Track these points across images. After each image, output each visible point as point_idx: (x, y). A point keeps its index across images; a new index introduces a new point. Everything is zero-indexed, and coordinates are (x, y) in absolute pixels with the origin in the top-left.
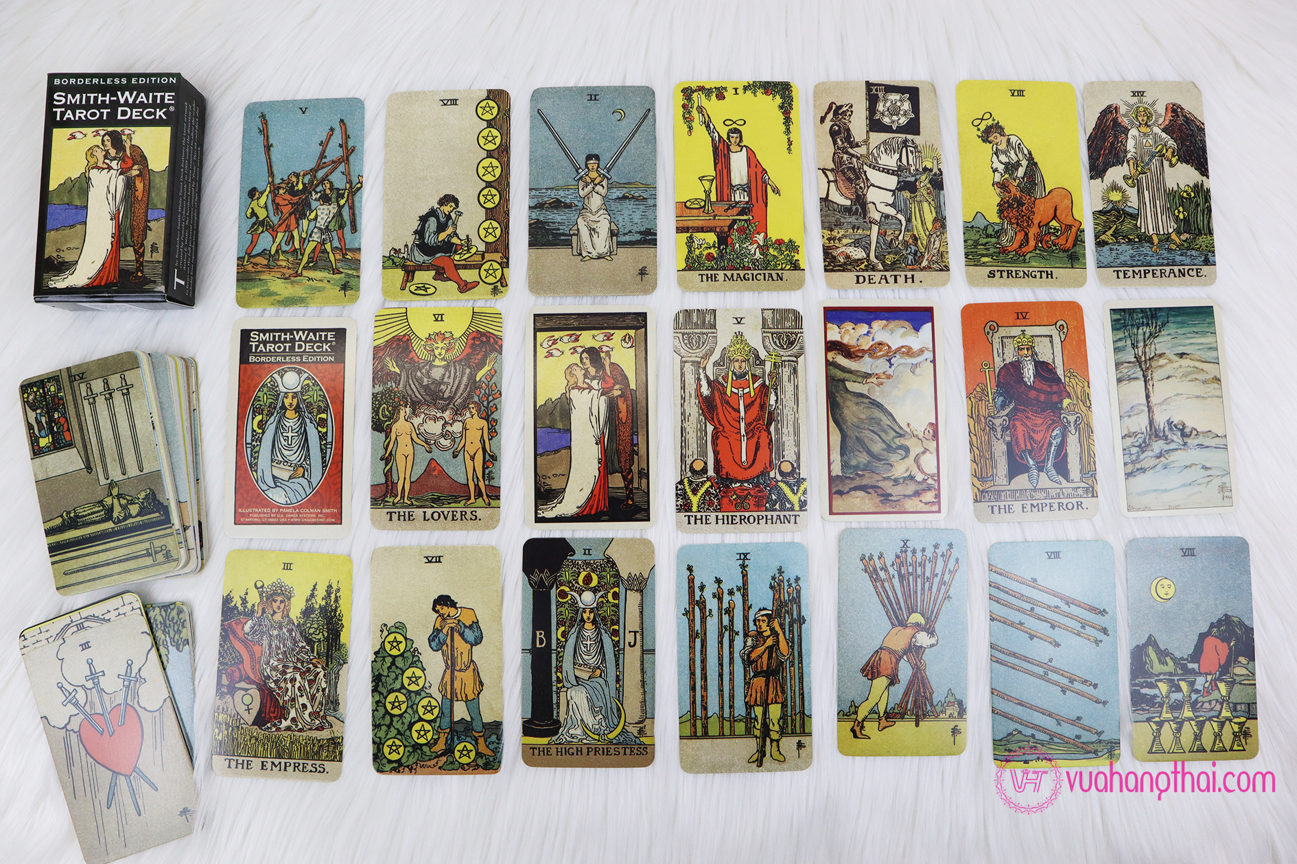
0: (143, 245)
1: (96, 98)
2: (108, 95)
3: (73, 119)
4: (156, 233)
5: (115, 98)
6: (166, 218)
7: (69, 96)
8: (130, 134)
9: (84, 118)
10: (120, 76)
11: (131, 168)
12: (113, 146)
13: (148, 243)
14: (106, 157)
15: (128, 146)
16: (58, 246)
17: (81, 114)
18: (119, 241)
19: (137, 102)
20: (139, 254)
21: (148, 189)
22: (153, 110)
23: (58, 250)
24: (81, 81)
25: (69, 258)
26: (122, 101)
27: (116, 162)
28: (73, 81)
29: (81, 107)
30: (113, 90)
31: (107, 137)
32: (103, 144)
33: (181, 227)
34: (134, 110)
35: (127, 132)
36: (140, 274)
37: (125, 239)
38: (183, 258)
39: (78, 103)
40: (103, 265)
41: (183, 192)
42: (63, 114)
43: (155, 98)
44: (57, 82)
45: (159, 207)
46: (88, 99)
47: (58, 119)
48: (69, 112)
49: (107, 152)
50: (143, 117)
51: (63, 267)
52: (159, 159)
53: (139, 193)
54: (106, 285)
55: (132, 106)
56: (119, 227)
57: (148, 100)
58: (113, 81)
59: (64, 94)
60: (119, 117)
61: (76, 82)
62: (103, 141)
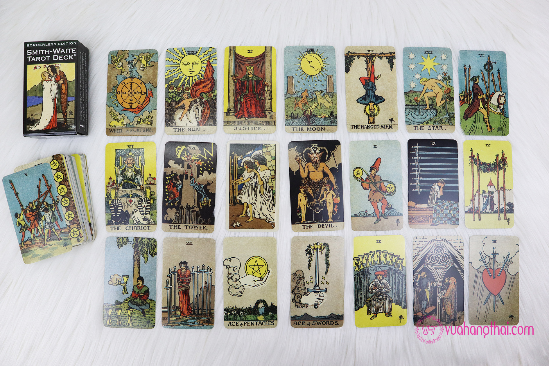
0: (66, 112)
1: (44, 52)
2: (49, 50)
3: (35, 61)
4: (71, 107)
5: (52, 52)
6: (75, 100)
7: (33, 51)
8: (59, 66)
10: (53, 42)
11: (60, 80)
12: (52, 71)
13: (68, 111)
14: (49, 76)
15: (58, 71)
16: (32, 113)
17: (39, 59)
18: (56, 111)
19: (61, 53)
20: (65, 116)
21: (67, 89)
22: (67, 56)
23: (32, 115)
24: (37, 45)
25: (36, 118)
26: (55, 53)
27: (54, 78)
28: (34, 45)
29: (38, 55)
30: (51, 48)
32: (48, 71)
33: (81, 103)
34: (60, 56)
35: (57, 65)
36: (65, 124)
37: (59, 110)
38: (83, 116)
40: (50, 120)
41: (81, 89)
42: (31, 59)
43: (68, 51)
44: (28, 45)
45: (72, 96)
46: (41, 52)
47: (29, 61)
48: (33, 58)
49: (50, 74)
50: (64, 59)
51: (34, 122)
52: (71, 76)
53: (64, 91)
54: (52, 128)
56: (56, 105)
57: (65, 52)
58: (51, 44)
59: (31, 51)
60: (54, 59)
61: (36, 45)
62: (48, 69)
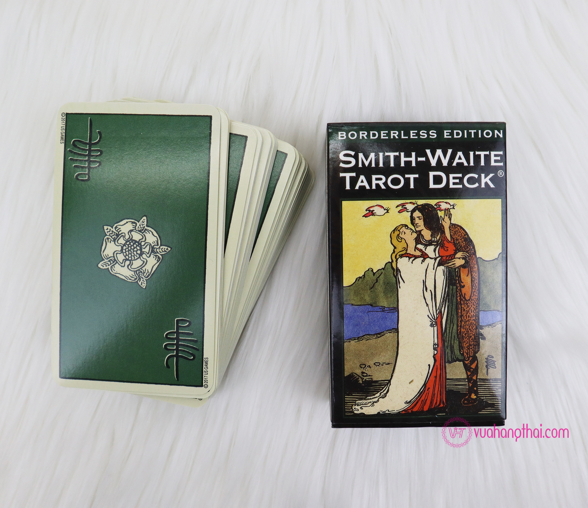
0: (475, 358)
1: (397, 159)
2: (413, 154)
3: (368, 187)
4: (491, 341)
5: (423, 159)
7: (361, 156)
8: (448, 210)
9: (383, 187)
11: (453, 257)
12: (427, 225)
13: (482, 357)
14: (418, 241)
15: (446, 226)
16: (363, 360)
17: (378, 181)
18: (443, 354)
19: (454, 164)
20: (472, 370)
21: (478, 284)
22: (476, 176)
23: (362, 366)
25: (378, 375)
26: (433, 163)
27: (432, 247)
28: (363, 134)
29: (377, 170)
30: (419, 147)
31: (417, 214)
32: (412, 223)
34: (451, 176)
35: (444, 206)
36: (473, 396)
37: (452, 351)
39: (373, 165)
40: (425, 384)
42: (354, 181)
43: (477, 158)
44: (341, 135)
46: (387, 159)
47: (348, 187)
48: (362, 177)
49: (419, 233)
50: (464, 185)
51: (371, 388)
53: (467, 290)
54: (430, 411)
55: (449, 170)
57: (468, 161)
58: (418, 134)
59: (353, 153)
60: (432, 186)
61: (368, 136)
62: (412, 219)
